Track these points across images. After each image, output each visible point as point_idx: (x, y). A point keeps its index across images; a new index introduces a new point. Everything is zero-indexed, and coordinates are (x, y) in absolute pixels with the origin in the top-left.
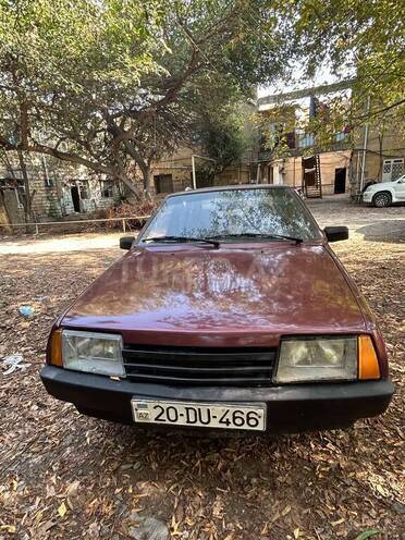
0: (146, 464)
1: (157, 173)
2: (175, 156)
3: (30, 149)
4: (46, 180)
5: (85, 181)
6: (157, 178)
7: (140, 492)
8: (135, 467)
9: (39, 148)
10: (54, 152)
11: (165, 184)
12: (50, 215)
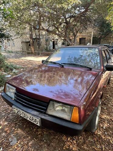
0: (23, 125)
1: (81, 37)
2: (87, 31)
3: (41, 29)
4: (46, 39)
5: (57, 40)
6: (80, 39)
7: (18, 131)
8: (20, 125)
9: (43, 29)
10: (47, 31)
11: (83, 41)
12: (46, 49)
